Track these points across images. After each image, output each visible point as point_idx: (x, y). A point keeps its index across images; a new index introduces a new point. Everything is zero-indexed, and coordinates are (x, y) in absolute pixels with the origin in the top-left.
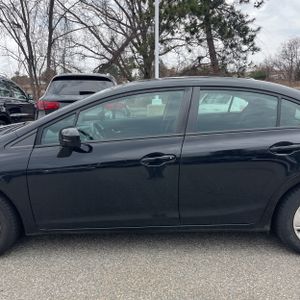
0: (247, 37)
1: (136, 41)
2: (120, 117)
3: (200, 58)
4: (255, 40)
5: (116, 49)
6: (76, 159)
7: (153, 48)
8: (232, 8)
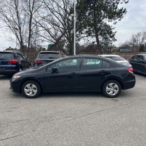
0: (112, 35)
1: (66, 35)
2: (62, 66)
3: (93, 42)
4: (115, 36)
5: (57, 38)
6: (55, 74)
7: (73, 39)
8: (106, 23)
